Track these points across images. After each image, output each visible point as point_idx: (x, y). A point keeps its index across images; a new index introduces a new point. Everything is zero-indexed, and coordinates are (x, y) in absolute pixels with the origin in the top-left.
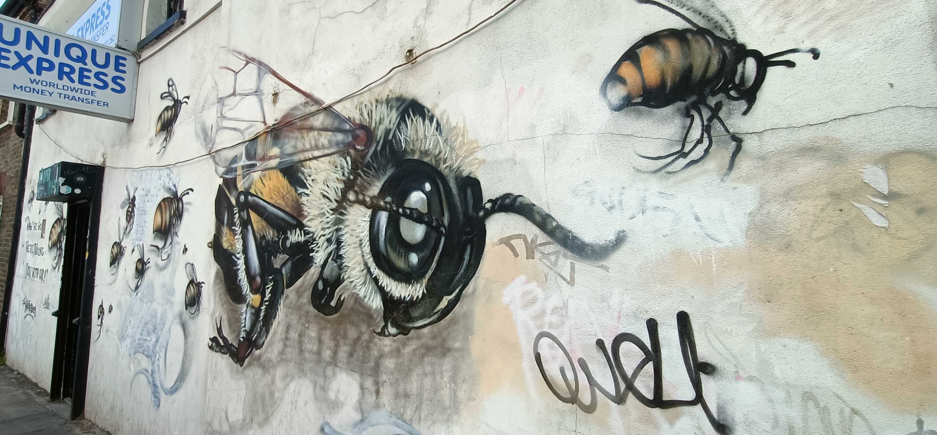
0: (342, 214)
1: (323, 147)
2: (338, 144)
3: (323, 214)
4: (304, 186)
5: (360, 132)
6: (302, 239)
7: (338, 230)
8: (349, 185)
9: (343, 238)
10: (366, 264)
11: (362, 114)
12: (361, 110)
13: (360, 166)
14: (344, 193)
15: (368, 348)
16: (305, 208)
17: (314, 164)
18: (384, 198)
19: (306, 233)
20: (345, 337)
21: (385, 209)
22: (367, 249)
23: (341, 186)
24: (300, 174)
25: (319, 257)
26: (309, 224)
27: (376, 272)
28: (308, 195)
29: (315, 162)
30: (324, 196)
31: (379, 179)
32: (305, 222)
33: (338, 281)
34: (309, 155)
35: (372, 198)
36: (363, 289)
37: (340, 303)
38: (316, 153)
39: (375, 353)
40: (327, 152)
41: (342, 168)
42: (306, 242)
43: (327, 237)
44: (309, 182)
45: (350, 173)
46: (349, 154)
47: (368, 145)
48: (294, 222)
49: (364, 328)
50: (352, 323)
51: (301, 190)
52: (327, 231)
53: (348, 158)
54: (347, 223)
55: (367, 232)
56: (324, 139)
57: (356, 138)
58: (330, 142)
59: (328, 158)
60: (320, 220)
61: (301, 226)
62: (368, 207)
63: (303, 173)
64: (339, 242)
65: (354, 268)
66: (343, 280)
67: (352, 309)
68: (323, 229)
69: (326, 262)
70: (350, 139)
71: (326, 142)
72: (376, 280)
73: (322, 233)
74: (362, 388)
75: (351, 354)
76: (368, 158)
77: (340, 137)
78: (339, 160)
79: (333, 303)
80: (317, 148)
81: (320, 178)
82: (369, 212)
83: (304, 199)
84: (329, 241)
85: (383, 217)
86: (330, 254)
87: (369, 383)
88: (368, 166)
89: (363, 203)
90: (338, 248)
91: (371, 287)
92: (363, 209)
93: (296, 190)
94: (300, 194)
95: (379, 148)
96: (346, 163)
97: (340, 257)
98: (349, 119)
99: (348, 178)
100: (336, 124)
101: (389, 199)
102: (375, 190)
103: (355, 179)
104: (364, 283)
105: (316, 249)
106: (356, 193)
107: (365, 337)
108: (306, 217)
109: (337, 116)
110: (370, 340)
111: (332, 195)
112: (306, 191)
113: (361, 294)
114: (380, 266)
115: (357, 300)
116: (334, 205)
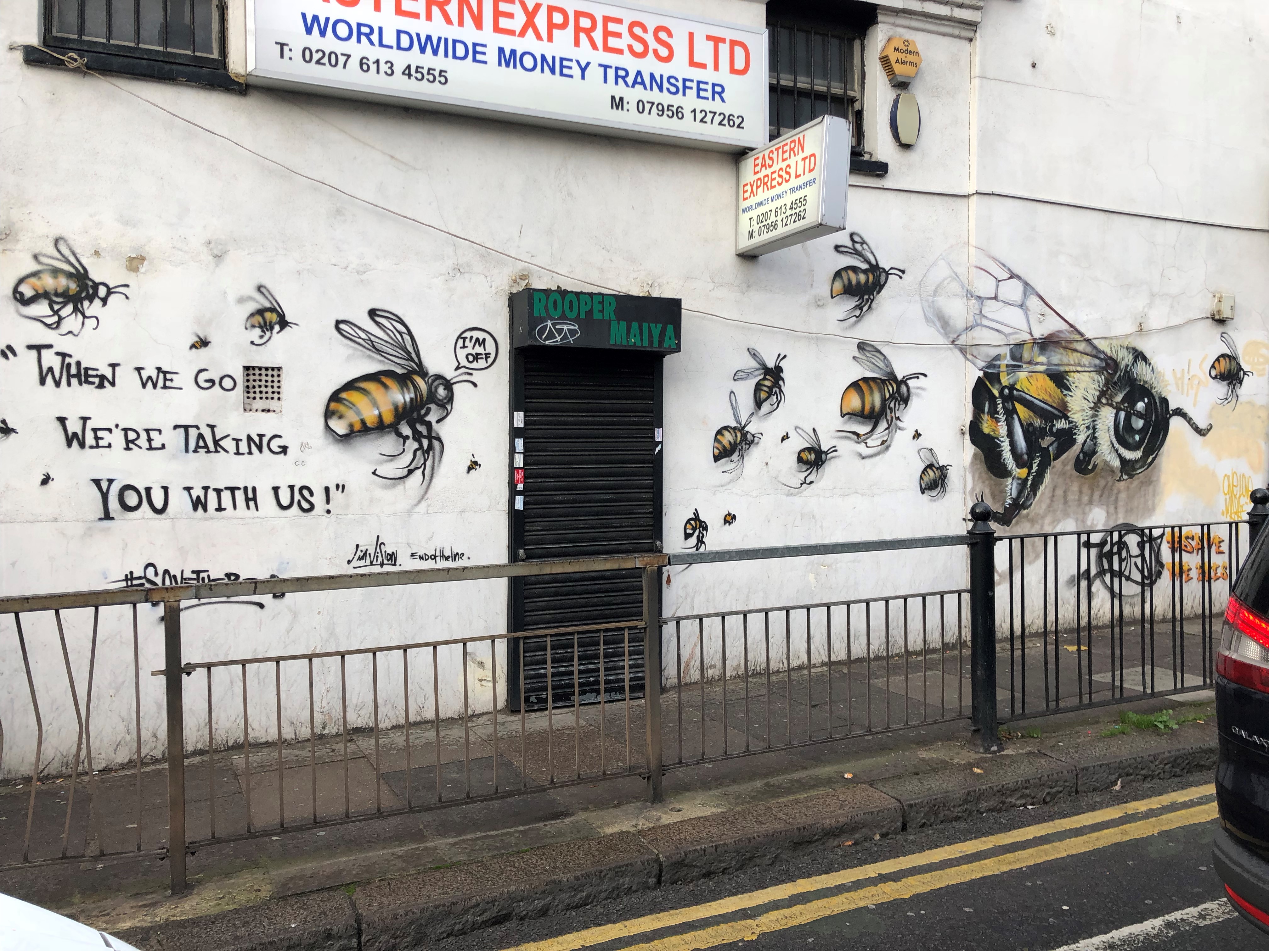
0: (1097, 411)
1: (1085, 366)
2: (1095, 366)
3: (1084, 410)
4: (1069, 390)
5: (1109, 361)
6: (1067, 426)
7: (1094, 421)
8: (1103, 394)
9: (1097, 426)
10: (1111, 442)
11: (1111, 351)
12: (1111, 348)
13: (1110, 383)
14: (1099, 398)
15: (1111, 489)
16: (1069, 405)
17: (1077, 375)
18: (1123, 404)
19: (1070, 422)
20: (1098, 486)
21: (1123, 410)
22: (1112, 433)
23: (1098, 393)
24: (1065, 381)
25: (1081, 438)
26: (1072, 416)
27: (1117, 445)
28: (1072, 396)
29: (1077, 373)
30: (1085, 398)
31: (1121, 393)
32: (1069, 414)
33: (1094, 452)
34: (1073, 368)
35: (1117, 403)
36: (1109, 457)
37: (1095, 466)
38: (1079, 369)
39: (1115, 491)
40: (1087, 369)
41: (1099, 382)
42: (1070, 428)
43: (1087, 425)
44: (1073, 387)
45: (1104, 386)
46: (1103, 374)
47: (1116, 372)
48: (1061, 415)
49: (1109, 479)
50: (1102, 477)
51: (1065, 392)
52: (1086, 422)
53: (1103, 377)
54: (1100, 417)
55: (1112, 423)
56: (1086, 360)
57: (1107, 364)
58: (1090, 363)
59: (1087, 373)
60: (1081, 414)
61: (1066, 418)
62: (1114, 408)
63: (1068, 380)
64: (1094, 429)
65: (1104, 445)
66: (1097, 452)
67: (1102, 469)
68: (1083, 420)
69: (1085, 441)
70: (1104, 365)
71: (1087, 363)
72: (1117, 451)
73: (1083, 422)
74: (1108, 513)
75: (1101, 496)
76: (1116, 379)
77: (1097, 362)
78: (1095, 376)
79: (1090, 467)
80: (1079, 365)
81: (1082, 386)
82: (1115, 411)
83: (1068, 399)
84: (1088, 428)
85: (1122, 414)
86: (1088, 436)
87: (1112, 509)
88: (1115, 383)
89: (1111, 405)
90: (1094, 433)
91: (1114, 455)
92: (1111, 409)
93: (1062, 392)
94: (1065, 395)
95: (1122, 374)
96: (1102, 379)
97: (1095, 438)
98: (1103, 352)
99: (1102, 389)
100: (1094, 352)
101: (1126, 405)
102: (1119, 398)
103: (1107, 390)
104: (1110, 453)
105: (1078, 433)
106: (1107, 399)
107: (1110, 484)
108: (1070, 411)
109: (1095, 347)
110: (1113, 485)
111: (1091, 399)
112: (1070, 393)
113: (1108, 460)
114: (1119, 442)
115: (1106, 463)
116: (1092, 405)
